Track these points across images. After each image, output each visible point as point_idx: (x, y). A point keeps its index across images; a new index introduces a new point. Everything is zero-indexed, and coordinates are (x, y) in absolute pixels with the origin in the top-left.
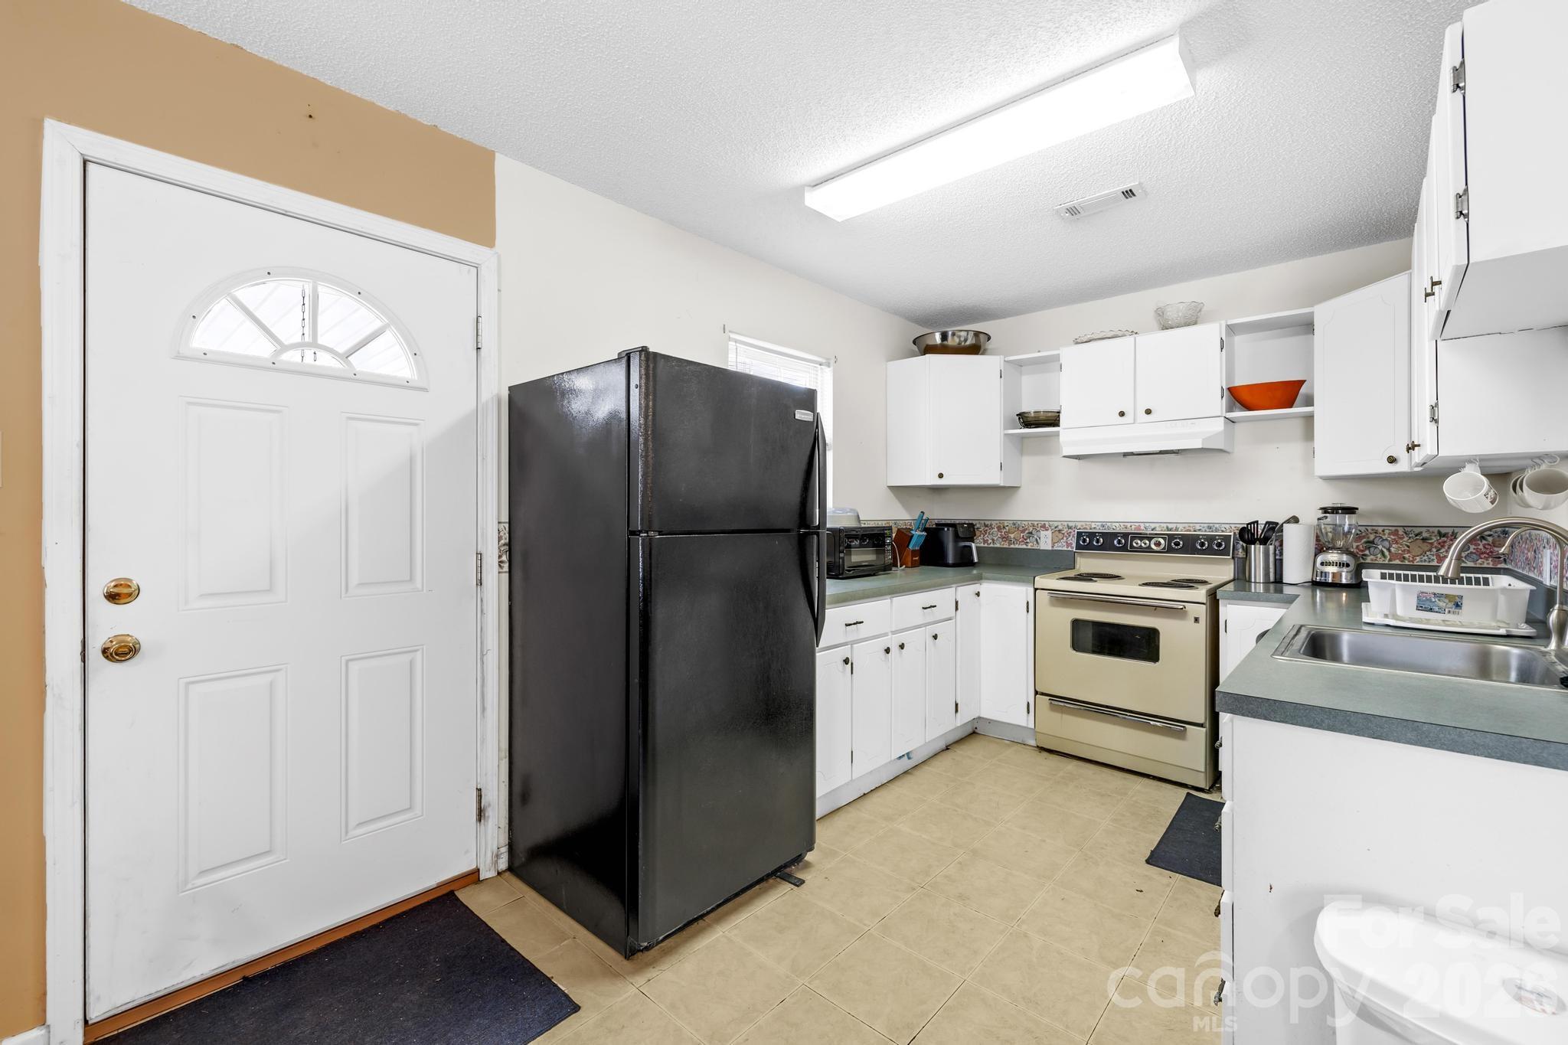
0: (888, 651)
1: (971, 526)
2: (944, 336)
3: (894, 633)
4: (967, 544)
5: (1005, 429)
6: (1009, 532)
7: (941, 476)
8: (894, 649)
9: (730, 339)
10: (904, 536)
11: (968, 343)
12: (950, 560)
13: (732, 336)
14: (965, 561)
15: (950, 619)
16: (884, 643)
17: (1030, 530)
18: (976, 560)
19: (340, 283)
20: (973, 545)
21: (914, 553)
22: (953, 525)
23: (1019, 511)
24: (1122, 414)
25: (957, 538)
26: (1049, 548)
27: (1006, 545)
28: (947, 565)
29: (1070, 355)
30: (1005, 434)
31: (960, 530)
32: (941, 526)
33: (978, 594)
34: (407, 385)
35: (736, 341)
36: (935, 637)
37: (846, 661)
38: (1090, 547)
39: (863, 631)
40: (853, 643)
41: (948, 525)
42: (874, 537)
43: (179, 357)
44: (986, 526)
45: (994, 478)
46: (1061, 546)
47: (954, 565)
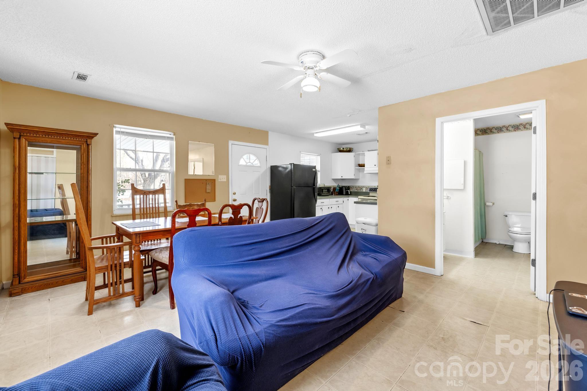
0: (329, 208)
1: (349, 187)
2: (343, 149)
3: (330, 205)
4: (348, 190)
5: (355, 167)
6: (357, 188)
7: (342, 177)
8: (330, 208)
9: (301, 153)
10: (335, 189)
11: (348, 150)
12: (344, 194)
13: (302, 153)
14: (347, 194)
15: (342, 204)
16: (328, 206)
17: (361, 188)
18: (349, 194)
19: (252, 154)
20: (349, 191)
21: (337, 192)
22: (345, 187)
23: (360, 184)
24: (375, 165)
25: (346, 189)
26: (365, 191)
27: (357, 191)
28: (344, 195)
29: (367, 153)
30: (355, 168)
31: (346, 188)
32: (343, 187)
33: (348, 200)
34: (259, 167)
35: (302, 154)
36: (338, 207)
37: (321, 209)
38: (371, 191)
39: (324, 204)
40: (322, 206)
41: (344, 187)
42: (328, 189)
43: (239, 166)
44: (353, 187)
45: (353, 177)
46: (367, 191)
47: (345, 195)
